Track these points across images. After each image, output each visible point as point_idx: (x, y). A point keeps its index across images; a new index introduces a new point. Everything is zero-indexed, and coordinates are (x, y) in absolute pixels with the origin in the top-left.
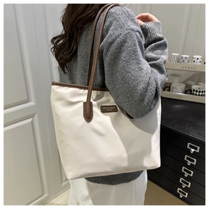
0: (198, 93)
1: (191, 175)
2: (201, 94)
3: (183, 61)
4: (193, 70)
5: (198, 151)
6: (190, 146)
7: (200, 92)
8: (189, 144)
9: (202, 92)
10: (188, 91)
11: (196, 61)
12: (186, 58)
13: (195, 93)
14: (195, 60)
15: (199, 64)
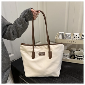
2: (81, 58)
3: (67, 37)
9: (82, 56)
10: (73, 56)
11: (76, 37)
12: (69, 35)
13: (77, 57)
15: (78, 39)
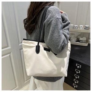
0: (82, 42)
1: (78, 78)
3: (75, 28)
4: (79, 32)
5: (80, 67)
6: (77, 65)
7: (83, 41)
8: (77, 64)
10: (78, 41)
12: (76, 26)
14: (80, 27)
15: (82, 29)
